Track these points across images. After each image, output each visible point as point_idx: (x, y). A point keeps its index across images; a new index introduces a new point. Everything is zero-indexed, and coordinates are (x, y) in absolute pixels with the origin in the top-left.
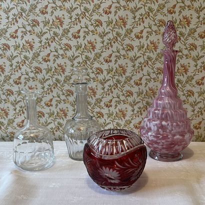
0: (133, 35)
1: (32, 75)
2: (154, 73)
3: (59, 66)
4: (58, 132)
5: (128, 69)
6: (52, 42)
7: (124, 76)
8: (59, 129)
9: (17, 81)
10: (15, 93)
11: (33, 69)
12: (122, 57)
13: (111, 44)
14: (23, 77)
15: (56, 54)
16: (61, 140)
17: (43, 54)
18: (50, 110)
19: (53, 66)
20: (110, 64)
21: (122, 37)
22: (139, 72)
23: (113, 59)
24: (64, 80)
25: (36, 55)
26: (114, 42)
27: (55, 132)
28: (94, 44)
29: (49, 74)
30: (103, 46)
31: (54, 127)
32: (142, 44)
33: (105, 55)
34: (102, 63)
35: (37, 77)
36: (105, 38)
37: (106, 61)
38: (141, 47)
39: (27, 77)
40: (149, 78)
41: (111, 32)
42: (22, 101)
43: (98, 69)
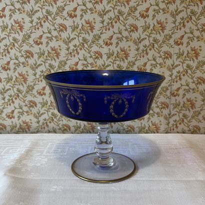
0: (137, 14)
1: (22, 60)
2: (161, 57)
3: (52, 50)
4: (52, 124)
5: (130, 53)
6: (45, 22)
7: (126, 60)
8: (53, 120)
9: (5, 67)
10: (3, 80)
11: (23, 53)
12: (124, 39)
13: (112, 24)
14: (12, 62)
15: (49, 35)
16: (56, 133)
17: (35, 36)
18: (43, 99)
19: (46, 49)
20: (110, 47)
21: (125, 16)
22: (143, 57)
23: (114, 41)
24: (58, 66)
25: (27, 37)
26: (116, 22)
27: (48, 124)
28: (93, 24)
29: (41, 59)
30: (103, 27)
31: (47, 118)
32: (147, 24)
33: (105, 36)
34: (101, 46)
35: (27, 62)
36: (106, 17)
37: (106, 44)
38: (146, 28)
39: (17, 62)
40: (154, 63)
41: (112, 11)
42: (12, 89)
43: (96, 53)
